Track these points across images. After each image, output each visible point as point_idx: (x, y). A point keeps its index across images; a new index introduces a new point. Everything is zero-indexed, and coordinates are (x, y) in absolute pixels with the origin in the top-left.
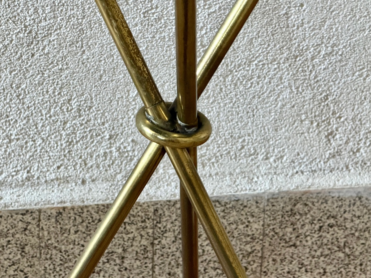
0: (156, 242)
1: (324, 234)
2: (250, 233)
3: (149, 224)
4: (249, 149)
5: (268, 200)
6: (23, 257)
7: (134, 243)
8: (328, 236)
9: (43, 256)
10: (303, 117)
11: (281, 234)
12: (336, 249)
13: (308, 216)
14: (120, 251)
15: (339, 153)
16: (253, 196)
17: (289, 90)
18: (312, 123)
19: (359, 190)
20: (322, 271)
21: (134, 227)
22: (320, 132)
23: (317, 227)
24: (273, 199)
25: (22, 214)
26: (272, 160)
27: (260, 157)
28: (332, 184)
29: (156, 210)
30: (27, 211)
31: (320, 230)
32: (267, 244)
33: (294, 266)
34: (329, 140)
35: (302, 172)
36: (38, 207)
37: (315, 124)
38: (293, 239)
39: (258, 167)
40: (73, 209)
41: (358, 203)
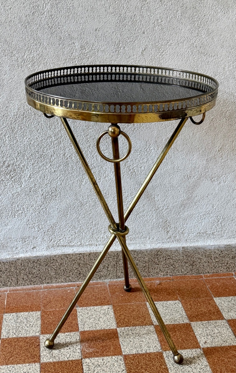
0: (117, 263)
1: (167, 261)
2: (145, 260)
3: (115, 257)
4: (144, 236)
5: (150, 251)
6: (79, 267)
7: (111, 263)
8: (168, 261)
9: (85, 267)
10: (160, 227)
11: (154, 261)
12: (170, 265)
13: (162, 256)
14: (107, 265)
15: (170, 237)
16: (145, 250)
17: (155, 219)
18: (162, 228)
19: (177, 248)
20: (166, 272)
21: (111, 258)
22: (165, 231)
23: (165, 259)
24: (151, 251)
25: (79, 255)
26: (151, 239)
27: (147, 238)
28: (169, 247)
29: (117, 254)
30: (80, 254)
31: (165, 260)
32: (150, 264)
33: (158, 270)
34: (167, 234)
35: (160, 243)
36: (84, 252)
37: (163, 229)
38: (158, 262)
39: (147, 241)
40: (93, 253)
41: (176, 252)
